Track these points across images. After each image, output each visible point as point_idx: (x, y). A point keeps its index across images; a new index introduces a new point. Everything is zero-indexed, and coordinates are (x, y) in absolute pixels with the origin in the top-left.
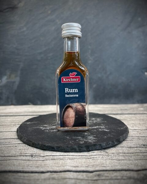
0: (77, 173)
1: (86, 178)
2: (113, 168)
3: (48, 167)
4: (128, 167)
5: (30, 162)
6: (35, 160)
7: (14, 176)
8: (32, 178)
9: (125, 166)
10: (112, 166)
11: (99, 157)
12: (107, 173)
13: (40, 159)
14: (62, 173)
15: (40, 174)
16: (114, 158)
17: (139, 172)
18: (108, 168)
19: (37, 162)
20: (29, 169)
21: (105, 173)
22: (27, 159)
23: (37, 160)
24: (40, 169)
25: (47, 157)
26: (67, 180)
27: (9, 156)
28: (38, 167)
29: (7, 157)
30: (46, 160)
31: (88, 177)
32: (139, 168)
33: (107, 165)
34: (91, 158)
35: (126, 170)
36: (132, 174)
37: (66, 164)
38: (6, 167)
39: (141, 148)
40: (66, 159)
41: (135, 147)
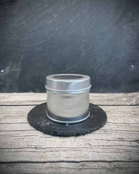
0: (68, 163)
1: (74, 168)
2: (93, 160)
3: (48, 157)
4: (104, 158)
5: (35, 154)
6: (38, 152)
7: (25, 165)
8: (37, 167)
9: (102, 158)
10: (93, 158)
11: (84, 150)
12: (89, 164)
13: (42, 151)
14: (58, 163)
15: (42, 164)
16: (95, 151)
17: (111, 163)
18: (90, 159)
19: (40, 154)
20: (35, 159)
21: (87, 164)
22: (33, 151)
23: (40, 152)
24: (43, 159)
25: (47, 149)
26: (62, 169)
27: (20, 148)
28: (41, 158)
29: (18, 149)
30: (47, 152)
31: (76, 167)
32: (112, 160)
34: (78, 150)
35: (102, 161)
36: (106, 165)
37: (61, 155)
38: (18, 158)
39: (116, 141)
40: (61, 151)
41: (112, 140)
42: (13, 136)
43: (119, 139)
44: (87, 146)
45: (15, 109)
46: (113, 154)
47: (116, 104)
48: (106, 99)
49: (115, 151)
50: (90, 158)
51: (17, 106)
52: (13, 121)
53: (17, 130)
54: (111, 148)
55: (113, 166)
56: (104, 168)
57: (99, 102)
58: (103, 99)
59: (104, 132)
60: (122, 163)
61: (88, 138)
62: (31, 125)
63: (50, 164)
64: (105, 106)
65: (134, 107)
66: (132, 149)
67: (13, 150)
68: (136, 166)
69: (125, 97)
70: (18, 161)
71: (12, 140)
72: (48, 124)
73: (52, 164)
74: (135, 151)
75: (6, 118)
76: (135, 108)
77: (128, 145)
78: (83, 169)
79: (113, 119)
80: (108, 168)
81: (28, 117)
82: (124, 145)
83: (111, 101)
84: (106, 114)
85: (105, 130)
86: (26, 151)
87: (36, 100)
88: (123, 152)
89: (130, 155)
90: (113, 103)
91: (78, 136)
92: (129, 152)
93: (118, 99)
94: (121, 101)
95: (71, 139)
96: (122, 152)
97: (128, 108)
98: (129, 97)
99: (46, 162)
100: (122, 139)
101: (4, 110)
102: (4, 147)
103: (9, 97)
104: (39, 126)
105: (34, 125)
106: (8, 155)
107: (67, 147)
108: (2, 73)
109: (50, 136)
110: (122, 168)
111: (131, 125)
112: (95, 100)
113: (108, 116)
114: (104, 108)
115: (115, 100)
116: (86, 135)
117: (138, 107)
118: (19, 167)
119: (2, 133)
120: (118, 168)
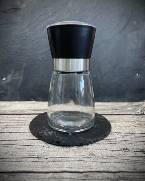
0: (72, 174)
1: (78, 178)
2: (97, 170)
3: (50, 168)
4: (108, 169)
5: (37, 164)
7: (27, 176)
8: (40, 177)
9: (106, 168)
10: (96, 168)
11: (88, 160)
12: (92, 174)
13: (44, 161)
14: (61, 173)
15: (45, 174)
16: (99, 161)
17: (116, 174)
18: (94, 170)
19: (42, 164)
20: (37, 169)
21: (91, 174)
22: (34, 161)
23: (42, 162)
24: (45, 169)
25: (49, 159)
26: (64, 179)
27: (22, 158)
28: (43, 168)
29: (20, 159)
30: (49, 162)
31: (79, 177)
32: (116, 170)
33: (93, 167)
34: (82, 160)
35: (106, 172)
36: (110, 175)
37: (64, 165)
38: (20, 167)
39: (120, 152)
40: (64, 161)
41: (116, 151)
42: (15, 145)
43: (124, 149)
44: (91, 157)
45: (16, 118)
46: (118, 164)
47: (121, 114)
48: (110, 108)
49: (119, 162)
50: (94, 168)
51: (19, 115)
52: (15, 130)
53: (19, 139)
54: (116, 158)
55: (117, 177)
56: (108, 179)
57: (103, 111)
58: (107, 108)
59: (108, 142)
60: (127, 174)
61: (91, 148)
62: (34, 134)
63: (53, 175)
64: (109, 116)
65: (139, 116)
66: (137, 160)
67: (14, 160)
68: (141, 177)
69: (130, 106)
70: (20, 171)
71: (14, 149)
72: (51, 134)
73: (54, 174)
74: (139, 162)
75: (7, 127)
76: (141, 117)
77: (133, 155)
78: (86, 179)
79: (118, 129)
80: (112, 179)
81: (31, 126)
82: (129, 155)
83: (115, 110)
84: (111, 123)
85: (109, 140)
86: (28, 161)
87: (38, 109)
88: (128, 163)
89: (135, 165)
90: (117, 112)
91: (81, 146)
92: (133, 163)
93: (122, 109)
94: (126, 110)
95: (74, 149)
96: (126, 163)
97: (133, 118)
98: (134, 106)
99: (48, 172)
100: (127, 149)
101: (5, 119)
102: (5, 156)
103: (10, 106)
104: (42, 136)
105: (37, 134)
106: (9, 164)
107: (70, 157)
108: (4, 80)
109: (53, 146)
110: (126, 179)
111: (136, 135)
112: (99, 109)
113: (112, 126)
114: (108, 118)
115: (119, 109)
116: (90, 145)
117: (143, 117)
118: (21, 177)
119: (4, 142)
120: (122, 178)
